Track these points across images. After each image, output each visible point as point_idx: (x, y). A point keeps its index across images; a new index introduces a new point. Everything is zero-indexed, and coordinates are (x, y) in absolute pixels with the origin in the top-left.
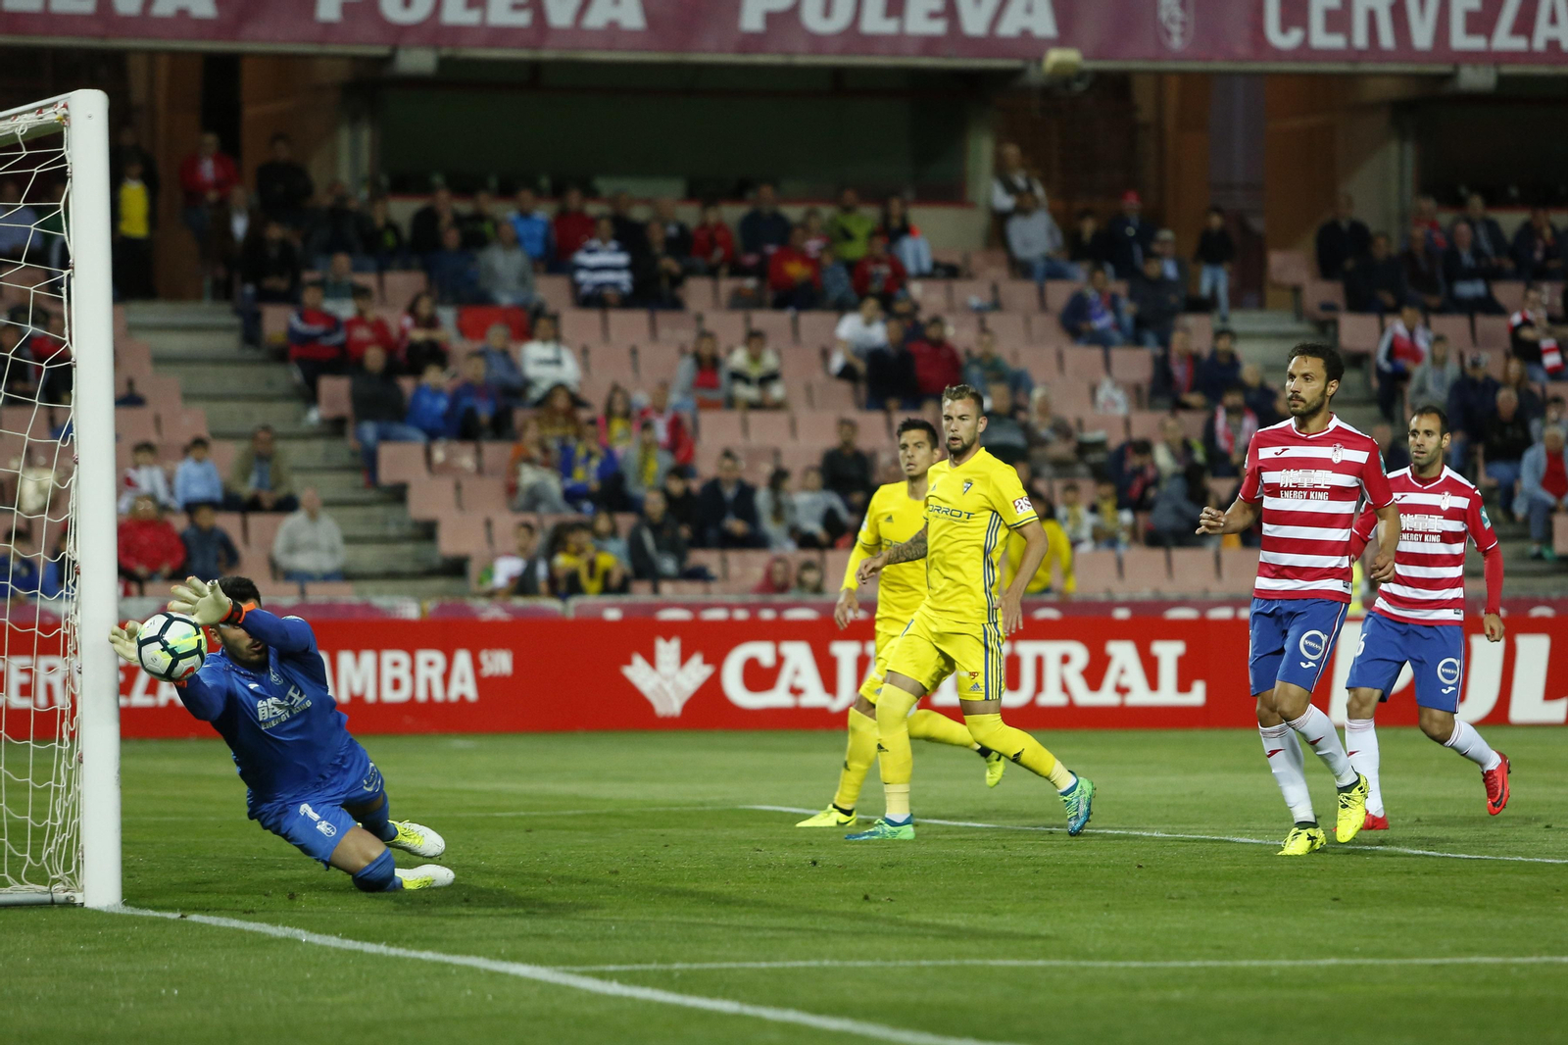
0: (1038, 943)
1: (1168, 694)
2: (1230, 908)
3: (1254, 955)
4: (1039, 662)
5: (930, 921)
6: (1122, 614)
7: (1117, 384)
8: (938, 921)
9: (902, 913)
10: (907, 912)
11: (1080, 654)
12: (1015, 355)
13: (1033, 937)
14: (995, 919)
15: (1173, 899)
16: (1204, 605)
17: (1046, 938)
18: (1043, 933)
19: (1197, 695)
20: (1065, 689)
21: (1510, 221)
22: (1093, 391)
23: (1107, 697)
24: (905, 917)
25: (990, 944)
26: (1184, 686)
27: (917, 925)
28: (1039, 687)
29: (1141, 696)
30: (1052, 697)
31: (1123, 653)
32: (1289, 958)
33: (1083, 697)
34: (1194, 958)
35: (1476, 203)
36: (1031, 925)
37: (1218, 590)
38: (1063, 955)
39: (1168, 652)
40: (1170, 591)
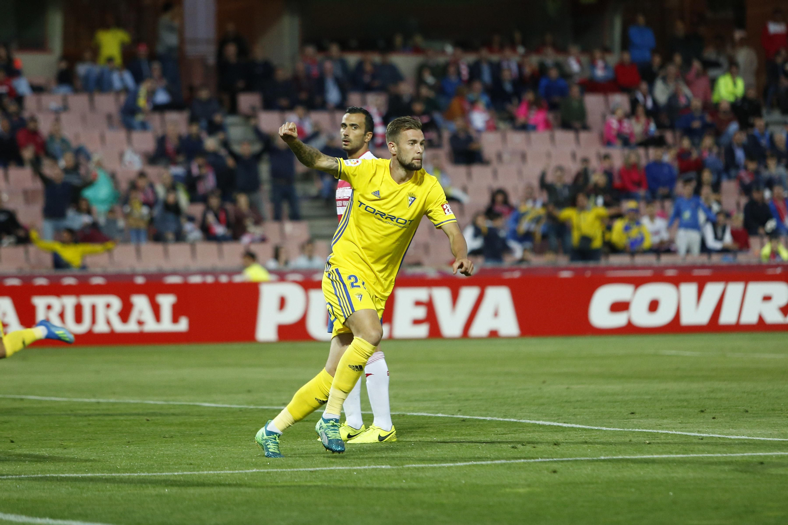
0: (89, 464)
1: (166, 325)
2: (198, 442)
3: (209, 468)
4: (94, 308)
5: (28, 452)
6: (140, 280)
7: (136, 152)
8: (32, 452)
9: (12, 449)
10: (15, 448)
11: (116, 303)
12: (77, 136)
13: (86, 461)
14: (65, 451)
15: (166, 438)
16: (185, 274)
17: (94, 460)
18: (92, 458)
19: (183, 325)
20: (108, 322)
21: (352, 59)
22: (121, 155)
23: (131, 327)
24: (13, 451)
25: (62, 464)
26: (175, 320)
27: (20, 455)
28: (94, 321)
29: (151, 326)
30: (101, 327)
31: (140, 302)
32: (230, 470)
33: (119, 327)
34: (177, 470)
35: (334, 50)
36: (85, 454)
37: (194, 266)
38: (103, 470)
39: (166, 301)
40: (166, 266)
